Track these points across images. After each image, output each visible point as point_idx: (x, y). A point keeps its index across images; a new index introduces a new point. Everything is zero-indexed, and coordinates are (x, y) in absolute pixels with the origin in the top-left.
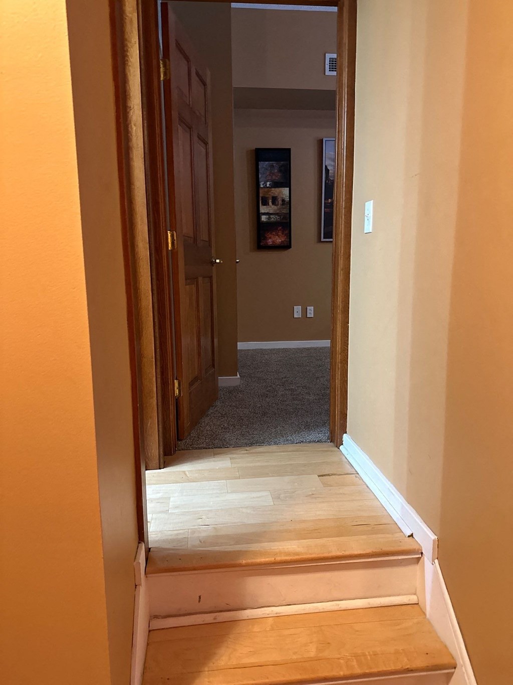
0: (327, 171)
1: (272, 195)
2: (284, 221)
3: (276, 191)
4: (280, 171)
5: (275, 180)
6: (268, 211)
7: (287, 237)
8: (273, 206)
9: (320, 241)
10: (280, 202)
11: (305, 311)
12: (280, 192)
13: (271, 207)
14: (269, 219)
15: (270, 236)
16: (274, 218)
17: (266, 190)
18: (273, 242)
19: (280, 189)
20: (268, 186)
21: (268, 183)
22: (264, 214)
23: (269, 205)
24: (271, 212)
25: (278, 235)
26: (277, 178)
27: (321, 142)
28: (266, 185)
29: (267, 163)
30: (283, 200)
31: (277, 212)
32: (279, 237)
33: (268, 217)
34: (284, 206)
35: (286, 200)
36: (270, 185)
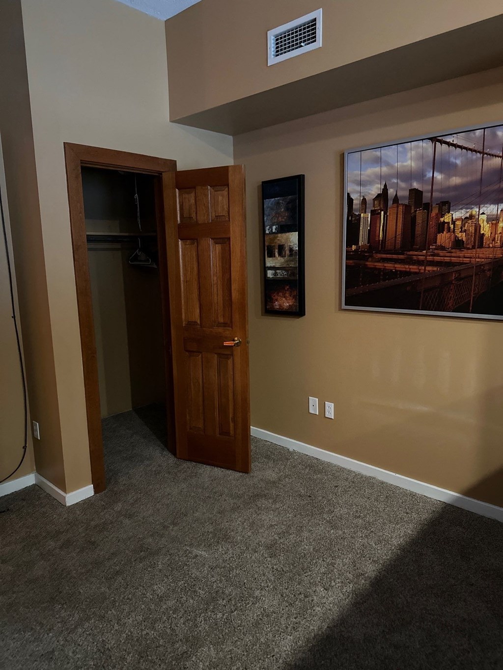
0: (350, 201)
1: (279, 242)
2: (292, 278)
3: (283, 238)
4: (287, 209)
5: (282, 223)
6: (274, 264)
7: (295, 300)
8: (279, 258)
9: (341, 309)
10: (288, 252)
11: (322, 408)
12: (288, 239)
13: (277, 259)
14: (275, 275)
15: (276, 297)
16: (281, 274)
17: (272, 236)
18: (280, 305)
19: (287, 234)
20: (274, 231)
21: (274, 227)
22: (271, 268)
23: (275, 257)
24: (278, 265)
25: (285, 297)
26: (283, 220)
27: (342, 157)
28: (272, 230)
29: (273, 199)
30: (291, 250)
31: (284, 266)
32: (286, 299)
33: (274, 272)
34: (291, 258)
35: (294, 249)
36: (276, 229)
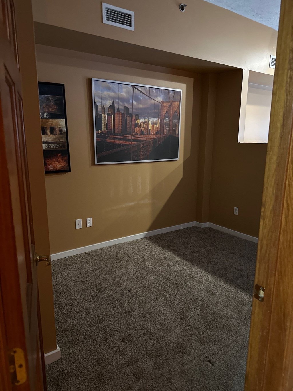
0: (96, 106)
1: (50, 125)
2: (63, 149)
3: (53, 122)
4: (56, 104)
5: (52, 113)
6: (47, 140)
7: (66, 162)
8: (51, 136)
9: (94, 164)
10: (58, 132)
11: (85, 222)
12: (57, 123)
13: (49, 136)
14: (48, 147)
15: (50, 162)
16: (52, 146)
17: (44, 120)
18: (54, 167)
19: (57, 120)
20: (45, 117)
21: (45, 115)
22: (44, 142)
23: (47, 134)
24: (50, 140)
25: (57, 161)
26: (53, 110)
27: (90, 81)
28: (43, 116)
29: (44, 95)
30: (61, 131)
31: (56, 141)
32: (59, 163)
33: (47, 145)
34: (61, 136)
35: (63, 130)
36: (47, 116)
